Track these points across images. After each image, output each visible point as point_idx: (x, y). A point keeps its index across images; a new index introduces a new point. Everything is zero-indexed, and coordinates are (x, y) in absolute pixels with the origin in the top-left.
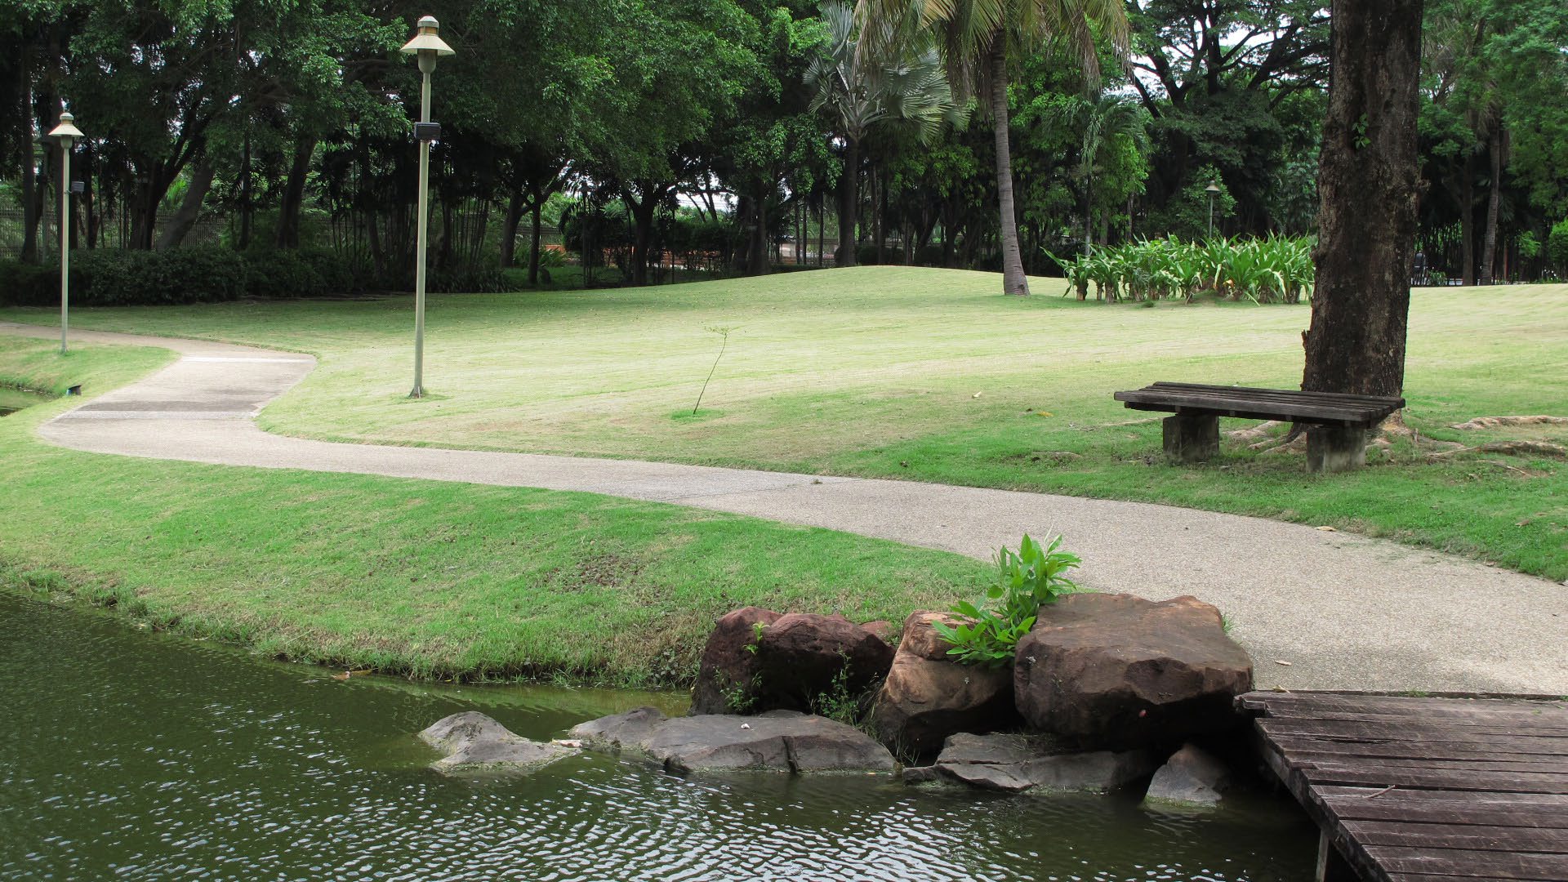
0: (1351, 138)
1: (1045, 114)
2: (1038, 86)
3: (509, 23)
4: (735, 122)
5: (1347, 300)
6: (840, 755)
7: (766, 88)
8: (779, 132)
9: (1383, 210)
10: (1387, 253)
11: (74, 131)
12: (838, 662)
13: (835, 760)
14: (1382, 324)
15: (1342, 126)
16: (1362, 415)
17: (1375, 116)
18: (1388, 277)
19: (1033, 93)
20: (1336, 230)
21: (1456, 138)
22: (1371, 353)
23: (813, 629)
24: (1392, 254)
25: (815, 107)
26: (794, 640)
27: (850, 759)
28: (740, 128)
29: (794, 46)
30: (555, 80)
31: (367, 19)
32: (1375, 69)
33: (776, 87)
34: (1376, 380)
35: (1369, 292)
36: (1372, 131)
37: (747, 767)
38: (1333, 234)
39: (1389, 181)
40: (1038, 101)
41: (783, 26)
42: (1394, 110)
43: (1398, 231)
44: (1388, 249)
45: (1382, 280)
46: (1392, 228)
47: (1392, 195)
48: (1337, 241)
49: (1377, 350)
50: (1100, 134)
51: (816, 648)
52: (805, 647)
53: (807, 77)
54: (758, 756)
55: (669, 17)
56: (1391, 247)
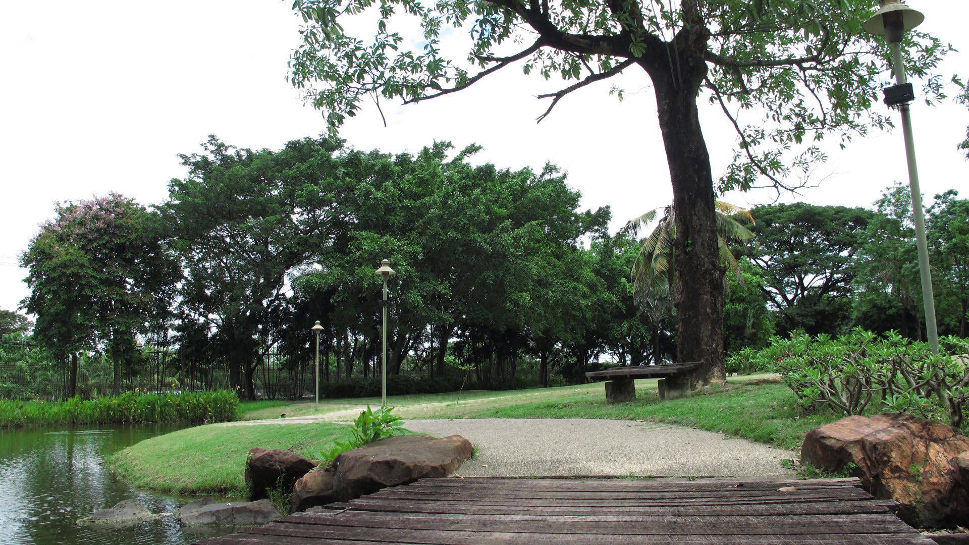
0: (685, 247)
1: (731, 312)
2: (727, 301)
3: (491, 282)
4: (609, 322)
5: (690, 322)
6: (255, 518)
7: (620, 309)
8: (625, 325)
9: (702, 279)
10: (707, 300)
11: (321, 327)
12: (277, 473)
13: (252, 519)
14: (708, 333)
15: (680, 243)
16: (677, 369)
17: (693, 238)
18: (709, 310)
19: (726, 304)
20: (683, 291)
21: (896, 307)
22: (704, 347)
23: (272, 456)
24: (710, 300)
25: (638, 314)
26: (262, 462)
27: (260, 520)
28: (611, 324)
29: (629, 292)
30: (510, 302)
31: (435, 283)
32: (691, 216)
33: (624, 308)
34: (707, 359)
35: (700, 318)
36: (694, 243)
37: (212, 523)
38: (682, 293)
39: (703, 266)
40: (728, 307)
41: (624, 285)
42: (702, 234)
43: (711, 289)
44: (708, 297)
45: (705, 312)
46: (708, 288)
47: (705, 272)
48: (684, 295)
49: (707, 345)
50: (753, 317)
51: (272, 466)
52: (267, 465)
53: (635, 303)
54: (218, 518)
55: (562, 279)
56: (709, 297)
